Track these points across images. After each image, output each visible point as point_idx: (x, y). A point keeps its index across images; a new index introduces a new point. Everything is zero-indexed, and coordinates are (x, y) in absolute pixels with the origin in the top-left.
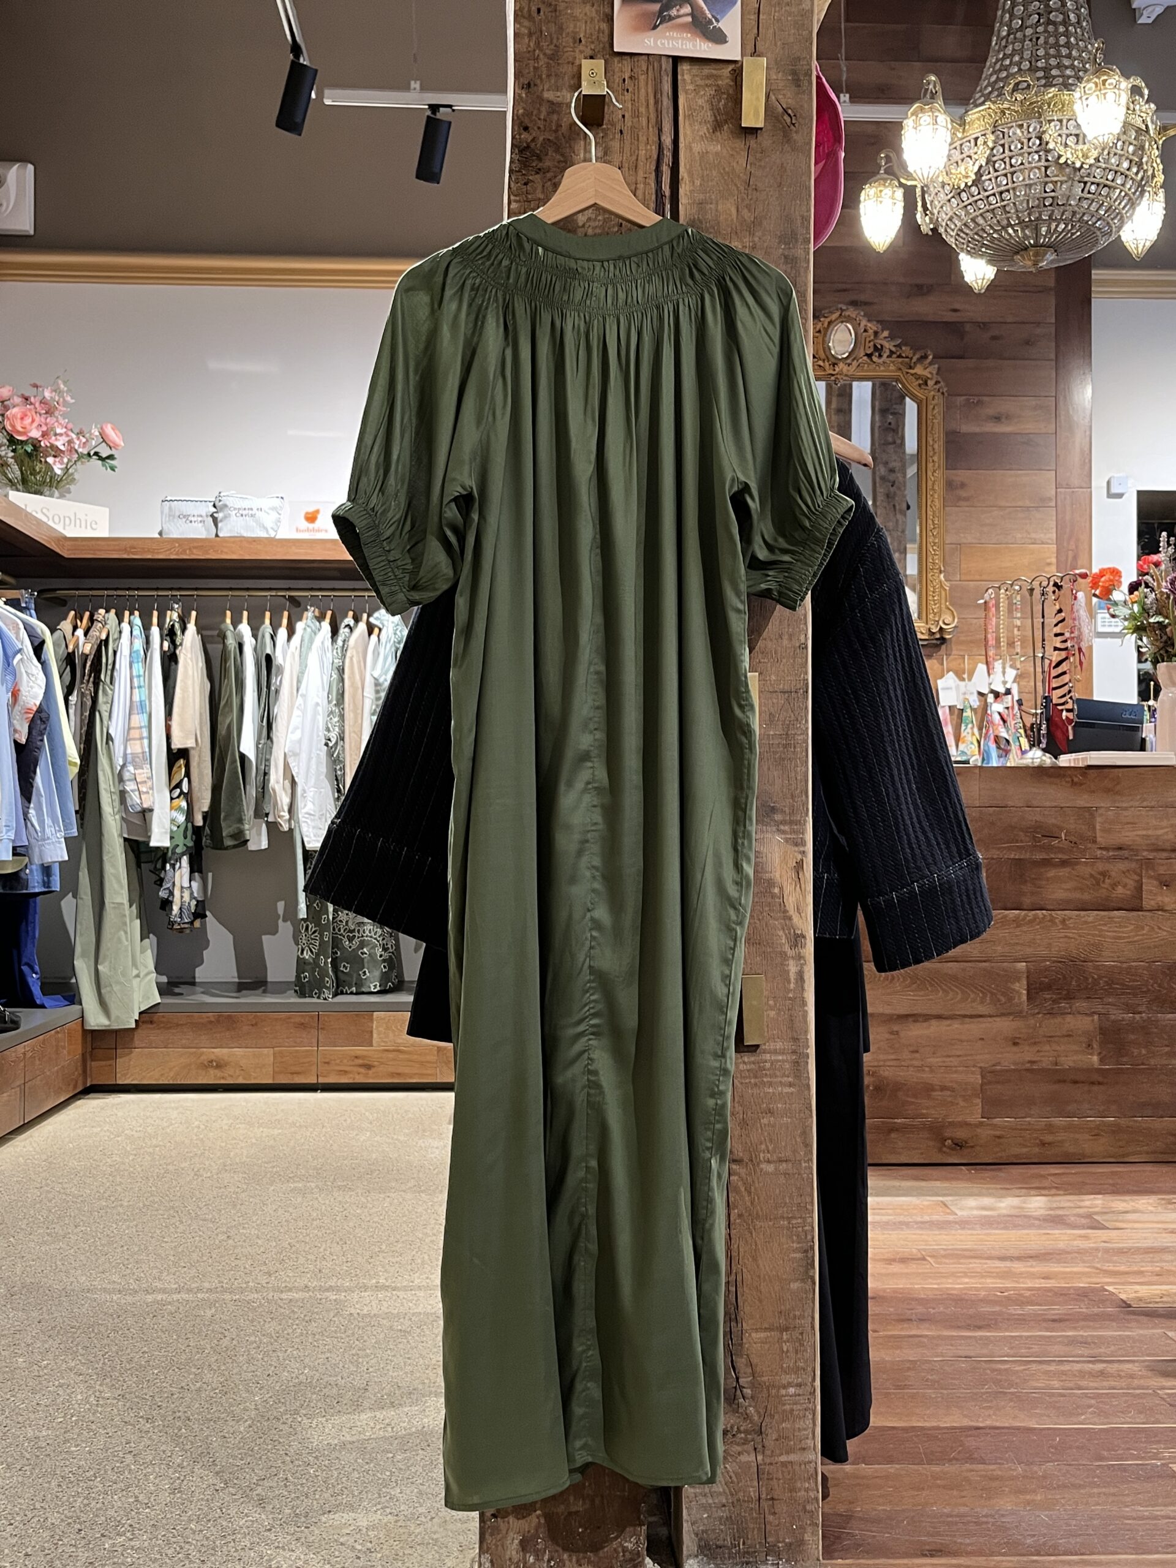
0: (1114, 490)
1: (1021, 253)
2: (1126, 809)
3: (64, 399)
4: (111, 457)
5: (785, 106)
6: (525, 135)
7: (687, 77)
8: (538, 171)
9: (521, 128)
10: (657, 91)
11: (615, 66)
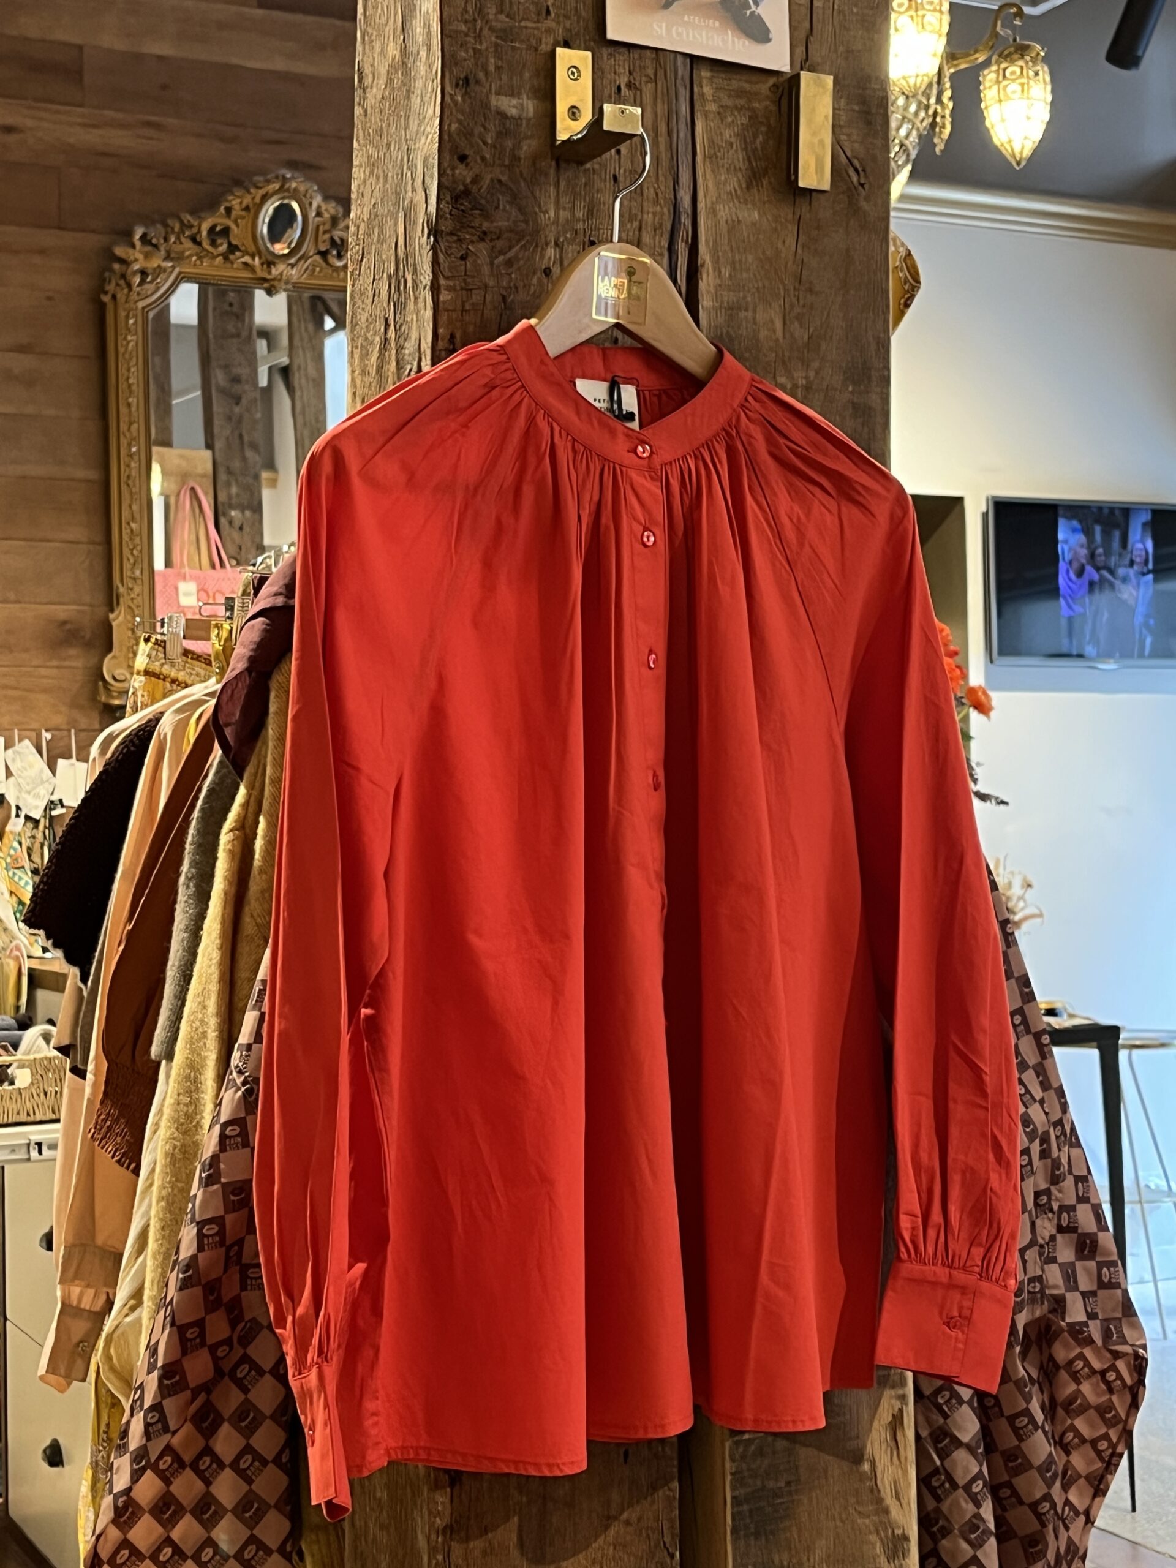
5: (849, 154)
6: (461, 171)
7: (707, 90)
8: (483, 236)
9: (456, 159)
10: (671, 114)
11: (605, 63)
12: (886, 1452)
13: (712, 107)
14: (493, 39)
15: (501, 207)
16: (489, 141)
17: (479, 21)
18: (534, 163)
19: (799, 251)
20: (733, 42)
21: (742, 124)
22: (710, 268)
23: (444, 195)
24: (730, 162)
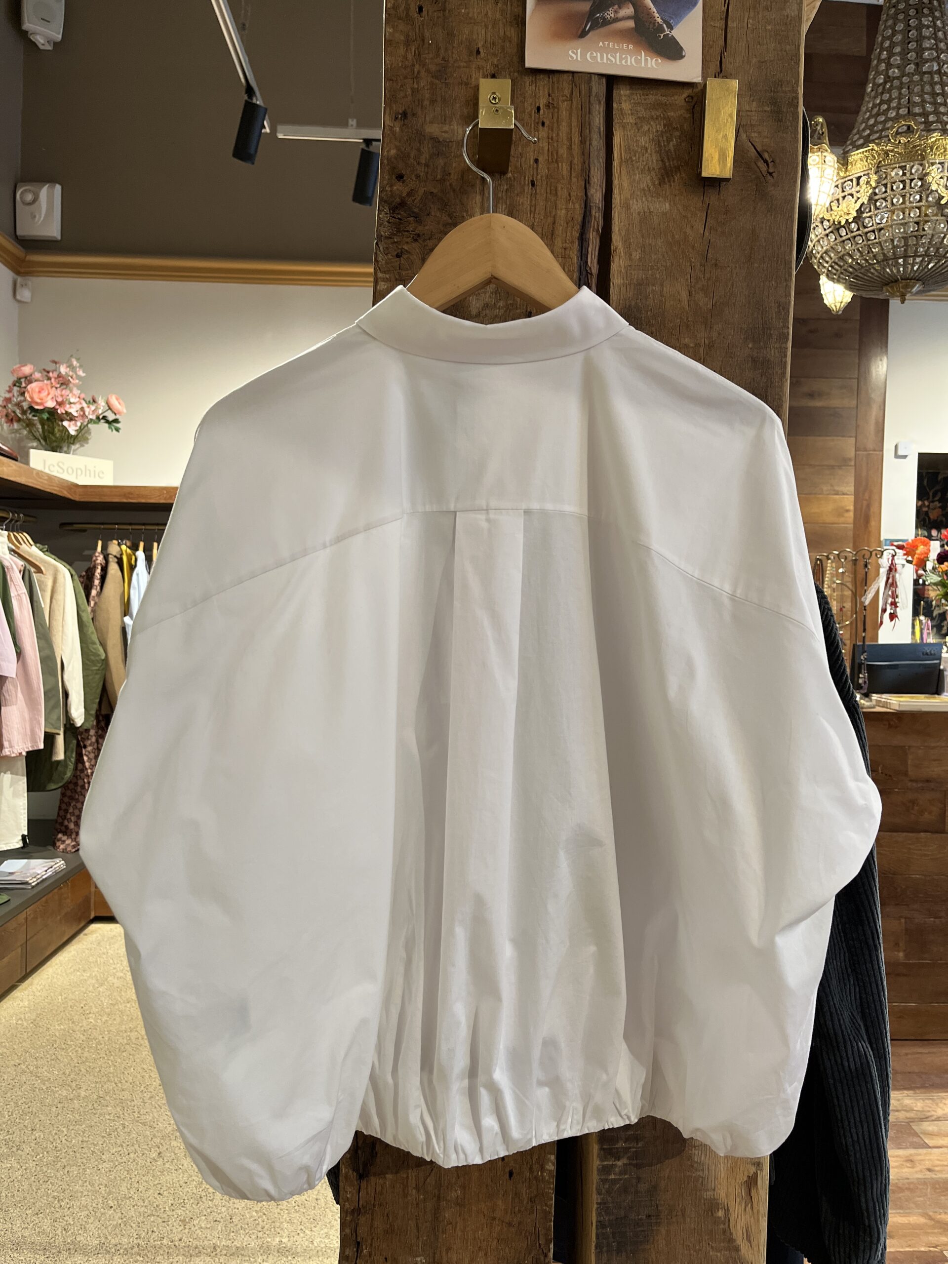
0: (900, 453)
1: (891, 285)
2: (933, 748)
3: (76, 374)
4: (116, 421)
5: (759, 149)
6: (398, 187)
7: (626, 106)
8: (417, 238)
9: (394, 178)
10: (584, 126)
11: (527, 89)
12: (740, 1204)
13: (631, 120)
14: (430, 79)
15: (433, 213)
16: (423, 162)
17: (417, 68)
18: (462, 177)
19: (707, 234)
20: (646, 60)
21: (657, 131)
22: (622, 252)
23: (383, 207)
24: (644, 163)
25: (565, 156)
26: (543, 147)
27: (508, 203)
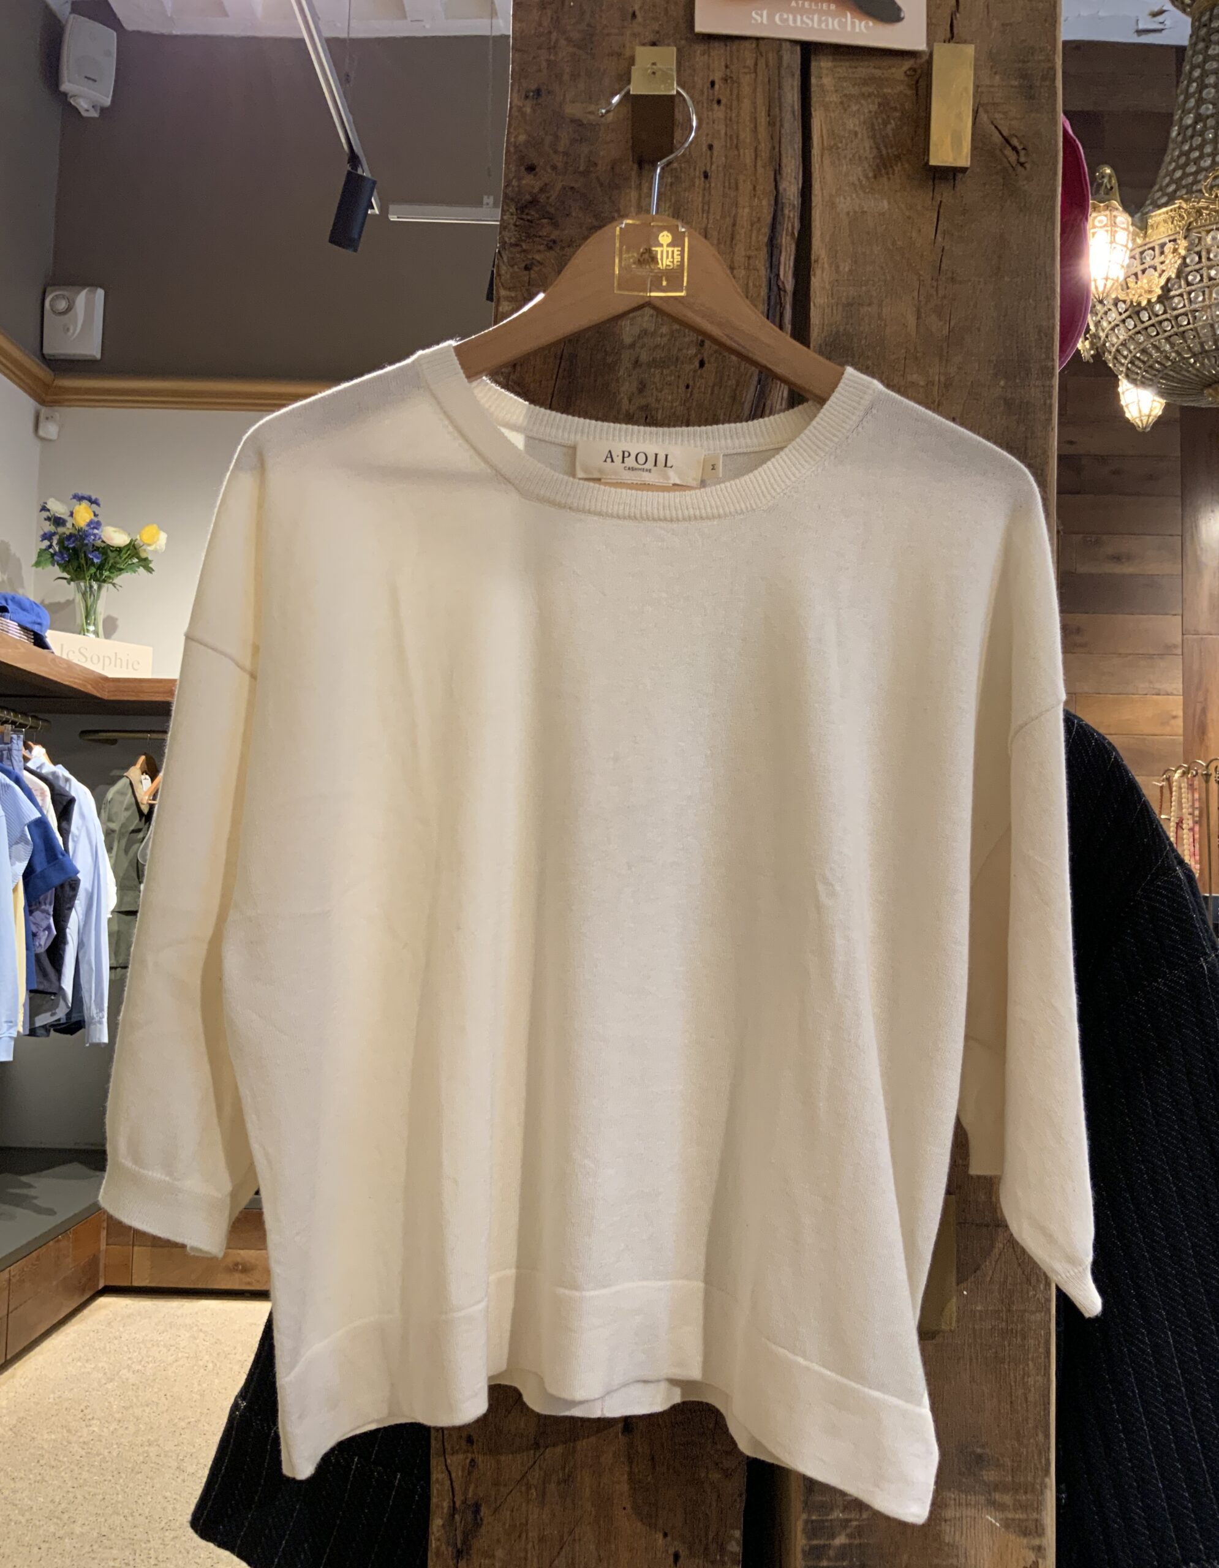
1: (1214, 386)
5: (1005, 134)
6: (528, 180)
7: (827, 81)
8: (551, 245)
9: (523, 168)
10: (773, 103)
11: (697, 59)
13: (835, 98)
14: (571, 50)
15: (574, 214)
16: (561, 149)
17: (554, 36)
18: (613, 168)
19: (939, 238)
20: (853, 23)
21: (870, 112)
22: (826, 266)
23: (508, 205)
24: (854, 151)
25: (748, 140)
26: (719, 131)
27: (673, 200)
